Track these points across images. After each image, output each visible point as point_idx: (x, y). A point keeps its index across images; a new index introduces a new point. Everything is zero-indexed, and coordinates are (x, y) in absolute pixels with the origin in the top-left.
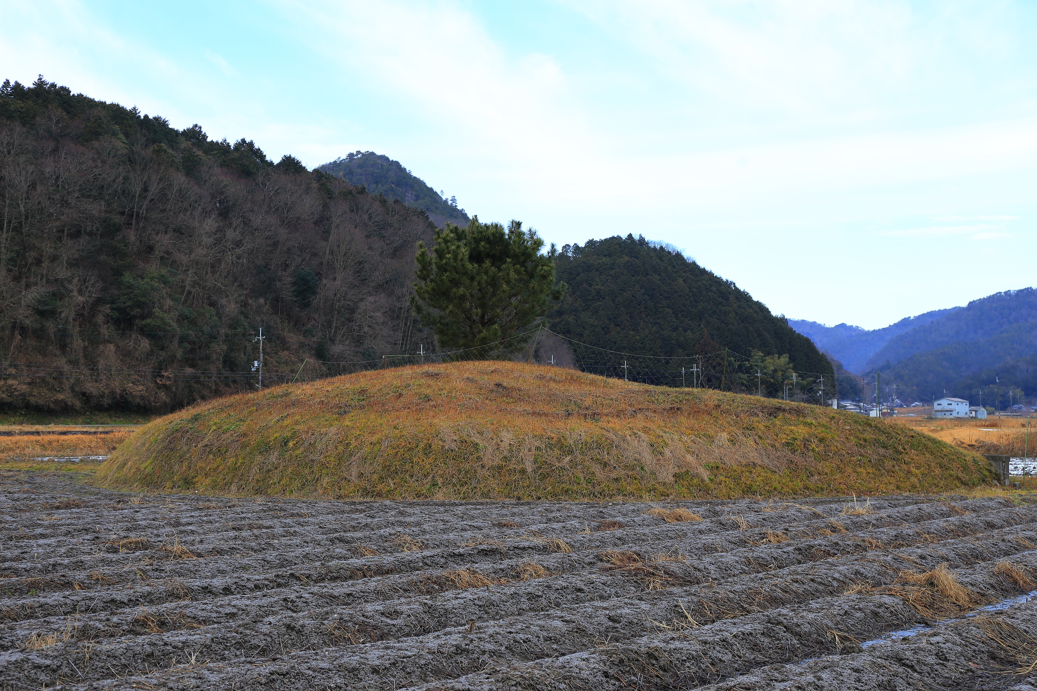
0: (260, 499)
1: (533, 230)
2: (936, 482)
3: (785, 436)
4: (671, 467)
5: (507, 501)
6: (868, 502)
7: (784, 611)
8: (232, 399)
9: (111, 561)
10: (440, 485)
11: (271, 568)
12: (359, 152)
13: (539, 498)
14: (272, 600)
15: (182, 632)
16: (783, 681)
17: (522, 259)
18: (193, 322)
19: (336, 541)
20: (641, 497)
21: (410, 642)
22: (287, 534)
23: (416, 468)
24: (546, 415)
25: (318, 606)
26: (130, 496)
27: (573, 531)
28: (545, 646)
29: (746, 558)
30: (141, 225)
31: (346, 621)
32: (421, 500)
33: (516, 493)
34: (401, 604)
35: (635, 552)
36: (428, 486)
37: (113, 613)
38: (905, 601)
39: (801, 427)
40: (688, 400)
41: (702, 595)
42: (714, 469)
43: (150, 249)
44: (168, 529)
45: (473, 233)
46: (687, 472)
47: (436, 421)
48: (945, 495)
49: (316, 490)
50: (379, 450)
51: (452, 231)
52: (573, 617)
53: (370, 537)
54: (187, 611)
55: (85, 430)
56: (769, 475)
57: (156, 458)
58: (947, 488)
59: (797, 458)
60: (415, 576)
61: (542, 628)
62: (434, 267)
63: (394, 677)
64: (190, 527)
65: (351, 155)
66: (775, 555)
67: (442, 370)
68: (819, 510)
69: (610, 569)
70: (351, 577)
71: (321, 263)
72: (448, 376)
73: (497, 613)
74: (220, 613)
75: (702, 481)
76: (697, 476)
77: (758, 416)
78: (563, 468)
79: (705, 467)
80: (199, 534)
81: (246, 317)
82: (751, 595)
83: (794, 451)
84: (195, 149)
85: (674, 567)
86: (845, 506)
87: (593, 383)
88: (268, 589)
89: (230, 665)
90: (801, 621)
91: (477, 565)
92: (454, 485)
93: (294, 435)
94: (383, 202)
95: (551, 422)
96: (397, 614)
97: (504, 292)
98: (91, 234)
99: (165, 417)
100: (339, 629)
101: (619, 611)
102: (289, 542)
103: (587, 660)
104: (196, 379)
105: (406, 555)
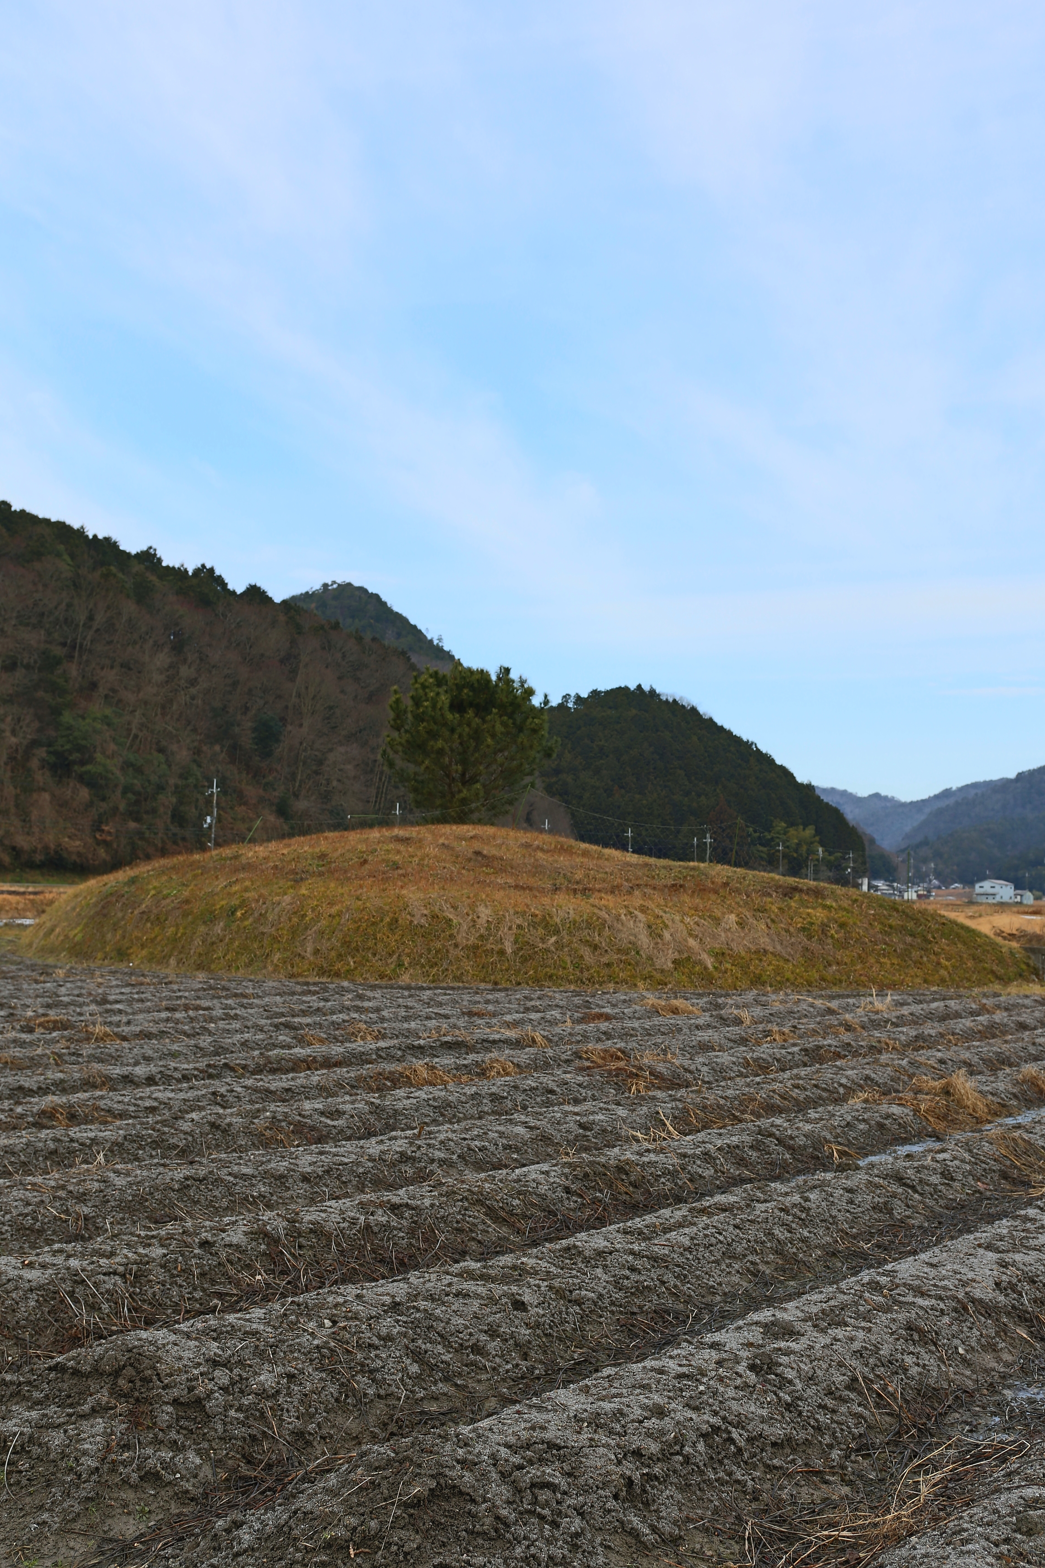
0: (201, 976)
1: (524, 678)
2: (967, 975)
3: (800, 920)
4: (670, 952)
5: (482, 986)
6: (889, 998)
7: (778, 1121)
8: (175, 860)
9: (24, 1042)
10: (406, 965)
11: (203, 1056)
12: (334, 582)
13: (519, 984)
14: (200, 1093)
15: (93, 1127)
16: (766, 1201)
17: (510, 709)
18: (139, 770)
19: (282, 1027)
20: (635, 985)
21: (350, 1146)
22: (227, 1017)
23: (380, 946)
24: (530, 889)
25: (251, 1102)
26: (56, 967)
27: (553, 1023)
28: (502, 1155)
29: (745, 1058)
30: (84, 658)
31: (280, 1121)
32: (384, 982)
33: (492, 977)
34: (344, 1103)
35: (619, 1050)
36: (393, 966)
37: (18, 1103)
38: (916, 1111)
39: (820, 910)
40: (693, 876)
41: (689, 1100)
42: (720, 956)
43: (94, 686)
44: (93, 1007)
45: (455, 679)
46: (688, 959)
47: (404, 892)
48: (976, 990)
49: (265, 967)
50: (339, 924)
51: (431, 676)
52: (539, 1123)
53: (320, 1024)
54: (102, 1104)
55: (13, 889)
56: (781, 963)
57: (86, 925)
58: (980, 983)
59: (814, 945)
60: (367, 1070)
61: (501, 1134)
62: (409, 716)
63: (327, 1186)
64: (118, 1006)
65: (325, 586)
66: (778, 1056)
67: (414, 835)
68: (834, 1004)
69: (588, 1068)
70: (293, 1070)
71: (287, 707)
72: (420, 840)
73: (454, 1116)
74: (138, 1106)
75: (706, 968)
76: (700, 962)
77: (771, 896)
78: (547, 950)
79: (709, 954)
80: (127, 1013)
81: (199, 766)
82: (745, 1101)
83: (810, 937)
84: (148, 574)
85: (661, 1068)
86: (863, 1001)
87: (585, 854)
88: (197, 1080)
89: (140, 1167)
90: (796, 1133)
91: (437, 1060)
92: (423, 966)
93: (243, 904)
94: (359, 639)
95: (536, 897)
96: (339, 1113)
97: (488, 746)
98: (28, 667)
99: (99, 878)
100: (271, 1129)
101: (591, 1117)
102: (227, 1027)
103: (547, 1173)
104: (140, 834)
105: (358, 1045)
